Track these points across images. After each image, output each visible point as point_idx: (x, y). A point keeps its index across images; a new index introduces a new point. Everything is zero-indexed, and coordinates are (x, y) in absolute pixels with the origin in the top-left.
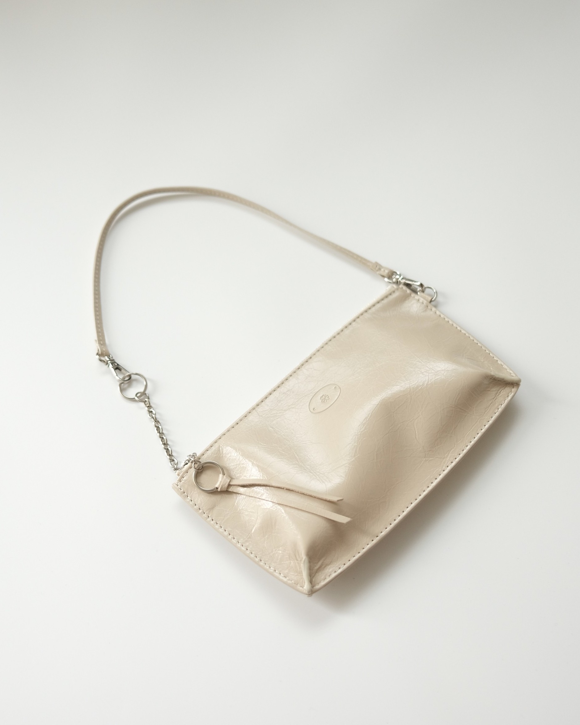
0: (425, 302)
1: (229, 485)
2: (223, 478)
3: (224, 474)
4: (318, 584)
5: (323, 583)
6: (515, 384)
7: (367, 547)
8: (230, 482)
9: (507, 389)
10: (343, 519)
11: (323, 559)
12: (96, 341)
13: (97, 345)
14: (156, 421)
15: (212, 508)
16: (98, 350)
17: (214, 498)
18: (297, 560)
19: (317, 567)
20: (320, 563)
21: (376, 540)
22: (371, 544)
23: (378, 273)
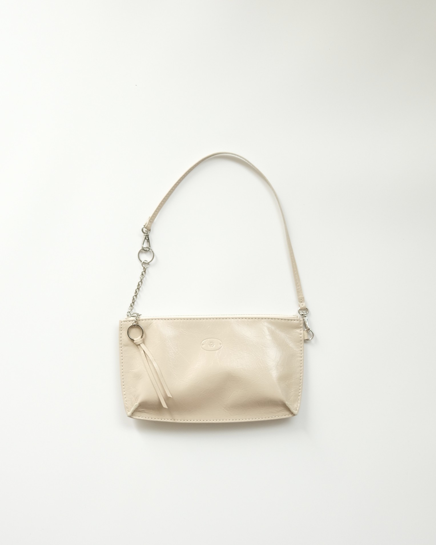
0: (302, 338)
1: (139, 345)
2: (139, 339)
3: (142, 337)
4: (135, 416)
5: (137, 418)
6: (293, 414)
7: (166, 420)
8: (141, 344)
9: (288, 413)
10: (164, 405)
11: (145, 409)
12: (150, 217)
13: (148, 221)
14: (141, 281)
15: (126, 345)
16: (146, 224)
17: (130, 342)
18: (136, 400)
19: (141, 410)
20: (143, 410)
21: (172, 421)
22: (169, 421)
23: (299, 303)
